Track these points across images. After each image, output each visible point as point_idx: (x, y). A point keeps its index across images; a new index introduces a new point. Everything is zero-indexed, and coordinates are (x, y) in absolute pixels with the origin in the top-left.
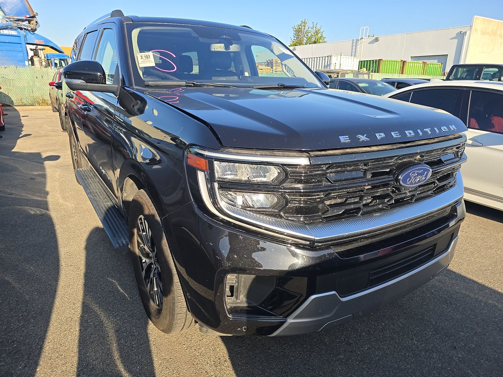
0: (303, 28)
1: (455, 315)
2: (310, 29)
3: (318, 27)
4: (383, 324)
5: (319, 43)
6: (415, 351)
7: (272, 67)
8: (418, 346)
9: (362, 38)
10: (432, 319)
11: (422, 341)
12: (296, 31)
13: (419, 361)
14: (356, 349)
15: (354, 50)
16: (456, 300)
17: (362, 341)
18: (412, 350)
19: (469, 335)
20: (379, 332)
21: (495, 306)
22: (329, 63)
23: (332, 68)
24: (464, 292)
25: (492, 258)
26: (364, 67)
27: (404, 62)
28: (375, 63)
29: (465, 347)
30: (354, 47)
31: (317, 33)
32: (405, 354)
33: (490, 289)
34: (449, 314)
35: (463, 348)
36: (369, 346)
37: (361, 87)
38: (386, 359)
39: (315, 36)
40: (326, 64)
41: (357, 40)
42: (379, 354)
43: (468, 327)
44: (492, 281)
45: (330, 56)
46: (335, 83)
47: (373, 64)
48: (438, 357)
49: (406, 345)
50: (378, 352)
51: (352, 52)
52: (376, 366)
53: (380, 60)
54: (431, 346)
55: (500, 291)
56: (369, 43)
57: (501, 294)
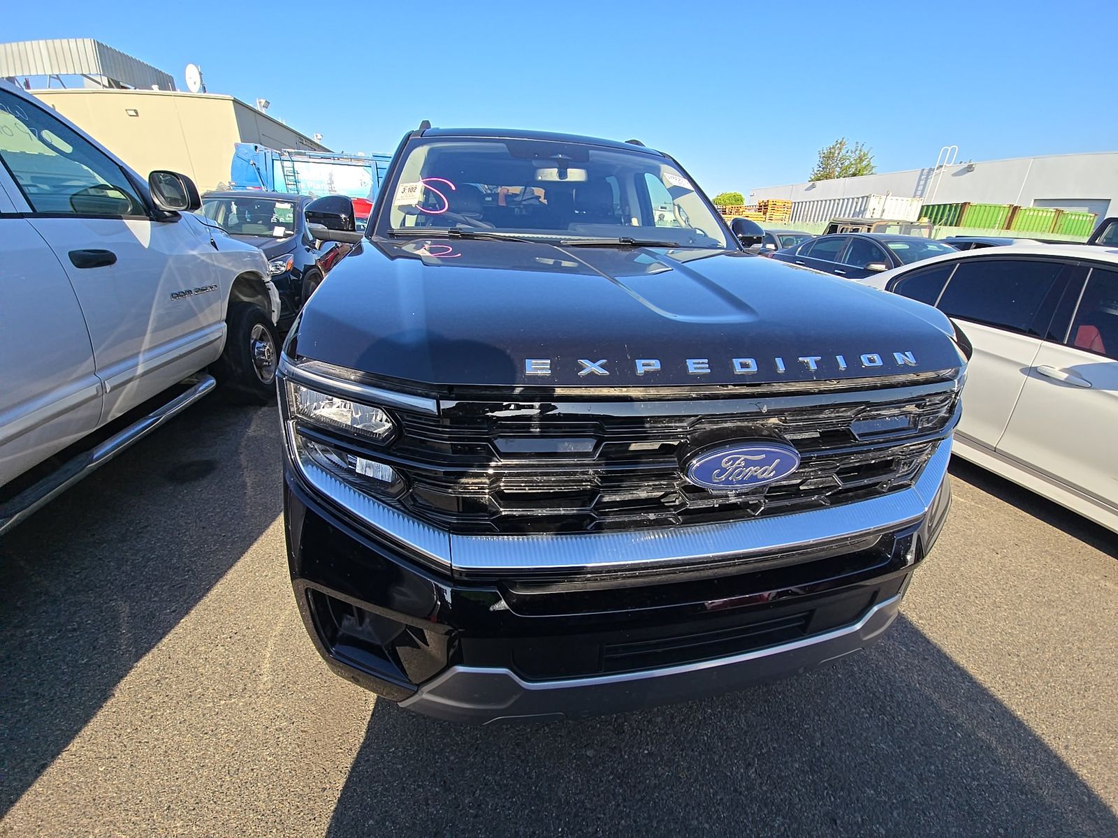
0: (837, 152)
1: (878, 741)
2: (849, 153)
3: (865, 150)
4: (709, 711)
5: (862, 175)
6: (740, 793)
7: (765, 214)
8: (755, 785)
9: (941, 166)
10: (818, 735)
11: (769, 776)
12: (823, 157)
13: (737, 822)
14: (625, 747)
15: (921, 188)
16: (899, 705)
17: (647, 735)
18: (735, 790)
19: (885, 802)
20: (691, 725)
21: (989, 747)
22: (862, 209)
23: (868, 215)
24: (928, 692)
25: (1038, 630)
26: (925, 216)
27: (1015, 209)
28: (953, 209)
29: (859, 827)
30: (922, 183)
31: (861, 159)
32: (715, 794)
33: (998, 703)
34: (865, 734)
35: (855, 828)
36: (653, 748)
37: (893, 250)
38: (671, 789)
39: (856, 164)
40: (858, 210)
41: (931, 170)
42: (662, 774)
43: (893, 781)
44: (1013, 684)
45: (867, 197)
46: (847, 240)
47: (950, 210)
48: (782, 829)
49: (729, 774)
50: (663, 769)
51: (916, 190)
52: (641, 800)
53: (965, 204)
54: (782, 797)
55: (1019, 713)
56: (954, 175)
57: (1019, 722)
